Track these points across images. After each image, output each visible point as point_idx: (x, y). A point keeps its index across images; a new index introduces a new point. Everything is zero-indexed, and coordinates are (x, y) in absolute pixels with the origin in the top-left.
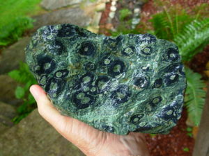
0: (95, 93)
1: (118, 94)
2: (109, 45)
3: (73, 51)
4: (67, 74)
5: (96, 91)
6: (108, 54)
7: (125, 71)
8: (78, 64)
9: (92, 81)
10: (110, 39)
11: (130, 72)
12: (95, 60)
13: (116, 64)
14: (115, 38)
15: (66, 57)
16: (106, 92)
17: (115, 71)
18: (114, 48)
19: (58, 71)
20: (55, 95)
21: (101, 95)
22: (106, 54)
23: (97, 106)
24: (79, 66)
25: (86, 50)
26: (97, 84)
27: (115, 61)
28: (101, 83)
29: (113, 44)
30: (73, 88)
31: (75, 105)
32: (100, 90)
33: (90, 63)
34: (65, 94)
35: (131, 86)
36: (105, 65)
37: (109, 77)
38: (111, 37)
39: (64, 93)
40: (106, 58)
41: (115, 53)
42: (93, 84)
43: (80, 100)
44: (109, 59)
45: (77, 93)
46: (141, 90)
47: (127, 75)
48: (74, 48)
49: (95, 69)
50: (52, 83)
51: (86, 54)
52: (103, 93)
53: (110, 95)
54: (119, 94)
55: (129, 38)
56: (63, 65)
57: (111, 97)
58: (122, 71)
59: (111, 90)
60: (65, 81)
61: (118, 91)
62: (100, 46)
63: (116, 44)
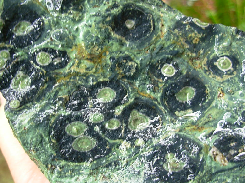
0: (114, 134)
1: (169, 155)
2: (185, 35)
3: (98, 15)
4: (62, 65)
5: (119, 130)
6: (177, 55)
7: (203, 109)
8: (97, 50)
9: (116, 103)
10: (192, 24)
11: (213, 113)
12: (141, 57)
13: (187, 84)
14: (204, 25)
15: (75, 21)
16: (140, 142)
17: (179, 99)
18: (195, 48)
19: (45, 50)
20: (15, 104)
21: (125, 144)
22: (172, 53)
23: (108, 166)
24: (100, 56)
25: (130, 24)
26: (126, 114)
27: (187, 76)
28: (137, 114)
29: (196, 36)
30: (65, 105)
31: (53, 147)
32: (127, 131)
33: (128, 58)
34: (42, 111)
35: (208, 148)
36: (161, 75)
37: (161, 107)
38: (195, 20)
39: (38, 106)
40: (168, 61)
41: (192, 59)
42: (118, 111)
43: (71, 139)
44: (176, 66)
45: (69, 119)
46: (227, 164)
47: (205, 119)
48: (102, 9)
49: (133, 78)
50: (20, 74)
51: (125, 33)
52: (132, 140)
53: (147, 153)
54: (171, 158)
55: (233, 38)
56: (61, 38)
57: (150, 158)
58: (194, 106)
59: (155, 141)
60: (53, 80)
61: (173, 149)
62: (165, 30)
63: (202, 39)
